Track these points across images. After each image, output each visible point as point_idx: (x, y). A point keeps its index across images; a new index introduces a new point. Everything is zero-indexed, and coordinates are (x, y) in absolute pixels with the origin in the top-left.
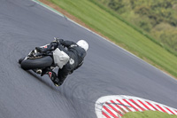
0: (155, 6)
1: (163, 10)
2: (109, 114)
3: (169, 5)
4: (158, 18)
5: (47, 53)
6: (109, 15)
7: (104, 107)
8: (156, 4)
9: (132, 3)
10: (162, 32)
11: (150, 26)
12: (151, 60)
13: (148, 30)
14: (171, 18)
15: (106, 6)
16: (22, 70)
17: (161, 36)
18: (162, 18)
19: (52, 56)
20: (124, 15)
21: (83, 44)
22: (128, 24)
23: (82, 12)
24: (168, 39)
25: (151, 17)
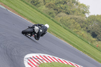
0: (57, 3)
1: (62, 6)
2: (32, 64)
4: (59, 10)
6: (31, 8)
7: (29, 60)
9: (44, 1)
10: (61, 18)
11: (54, 14)
12: (55, 33)
13: (53, 17)
14: (66, 10)
15: (29, 3)
18: (61, 10)
23: (16, 6)
24: (64, 22)
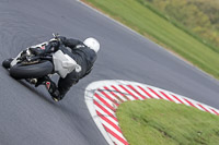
2: (102, 104)
5: (45, 56)
7: (96, 95)
10: (167, 2)
16: (11, 78)
17: (166, 8)
19: (51, 60)
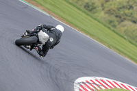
0: (120, 8)
3: (131, 7)
4: (123, 17)
7: (81, 86)
8: (121, 6)
9: (102, 5)
11: (116, 23)
12: (117, 49)
13: (114, 26)
14: (133, 17)
15: (82, 8)
20: (96, 15)
21: (60, 28)
22: (99, 22)
24: (130, 33)
25: (117, 16)
